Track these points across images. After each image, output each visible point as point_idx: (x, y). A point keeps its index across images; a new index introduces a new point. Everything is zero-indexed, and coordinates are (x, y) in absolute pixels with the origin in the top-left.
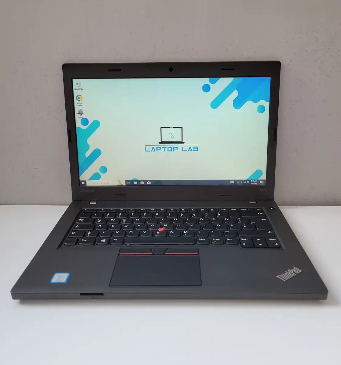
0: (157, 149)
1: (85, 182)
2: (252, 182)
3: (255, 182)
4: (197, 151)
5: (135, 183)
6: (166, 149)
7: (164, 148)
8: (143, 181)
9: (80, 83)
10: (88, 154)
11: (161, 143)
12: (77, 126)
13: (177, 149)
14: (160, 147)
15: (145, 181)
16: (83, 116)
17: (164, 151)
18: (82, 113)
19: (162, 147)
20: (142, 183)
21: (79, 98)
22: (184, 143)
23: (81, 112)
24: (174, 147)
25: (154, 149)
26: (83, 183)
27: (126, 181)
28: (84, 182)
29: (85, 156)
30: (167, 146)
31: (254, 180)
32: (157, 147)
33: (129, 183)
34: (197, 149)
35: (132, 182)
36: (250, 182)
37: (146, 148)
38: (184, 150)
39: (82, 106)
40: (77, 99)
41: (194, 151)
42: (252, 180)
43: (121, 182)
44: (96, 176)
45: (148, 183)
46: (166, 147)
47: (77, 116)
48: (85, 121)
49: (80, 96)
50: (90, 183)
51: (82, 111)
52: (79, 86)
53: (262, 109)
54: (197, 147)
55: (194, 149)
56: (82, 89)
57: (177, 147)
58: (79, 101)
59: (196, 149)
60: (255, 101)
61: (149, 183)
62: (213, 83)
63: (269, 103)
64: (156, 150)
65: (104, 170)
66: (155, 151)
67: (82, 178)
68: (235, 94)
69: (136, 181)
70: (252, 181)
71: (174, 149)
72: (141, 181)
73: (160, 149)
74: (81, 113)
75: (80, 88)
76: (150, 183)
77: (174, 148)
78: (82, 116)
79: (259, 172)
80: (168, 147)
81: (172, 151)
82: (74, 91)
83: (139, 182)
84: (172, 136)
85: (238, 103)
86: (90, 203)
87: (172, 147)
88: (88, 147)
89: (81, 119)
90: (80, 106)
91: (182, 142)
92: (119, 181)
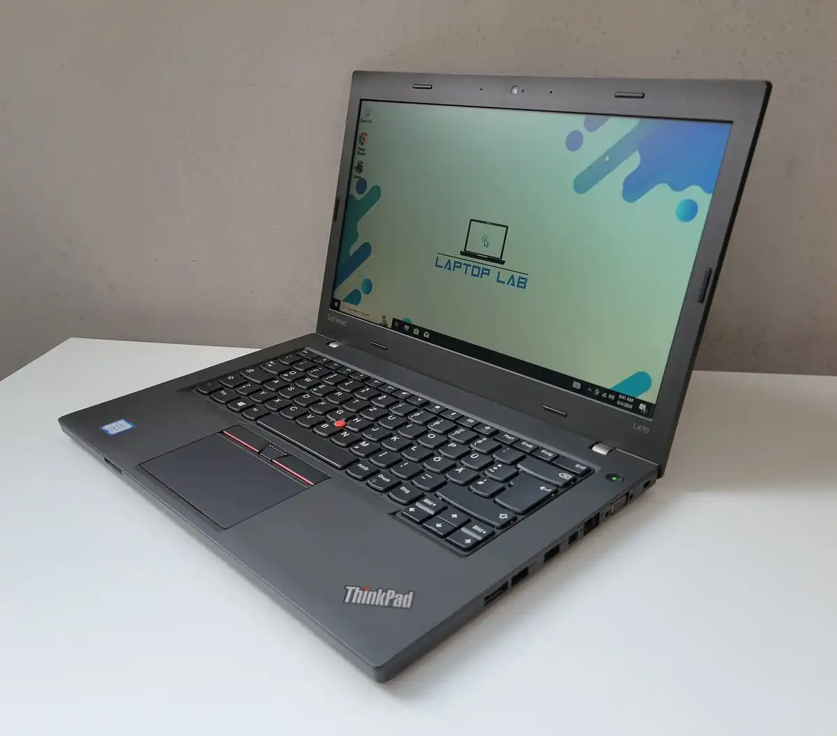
0: (455, 266)
1: (340, 302)
2: (621, 400)
3: (627, 402)
5: (407, 328)
6: (470, 269)
7: (467, 265)
8: (419, 328)
9: (370, 110)
10: (353, 249)
11: (465, 253)
12: (350, 192)
13: (488, 274)
14: (461, 263)
15: (423, 330)
16: (362, 175)
17: (466, 272)
18: (361, 168)
19: (464, 264)
20: (417, 332)
21: (363, 139)
22: (503, 263)
23: (361, 166)
24: (483, 269)
25: (450, 266)
27: (394, 320)
28: (337, 303)
29: (349, 254)
30: (472, 264)
31: (627, 396)
32: (455, 262)
33: (397, 324)
34: (525, 283)
35: (402, 324)
36: (617, 399)
37: (438, 258)
38: (499, 280)
40: (360, 140)
41: (518, 286)
42: (623, 395)
44: (355, 297)
45: (425, 335)
46: (470, 266)
47: (354, 173)
48: (362, 186)
50: (345, 307)
52: (368, 115)
54: (526, 279)
55: (519, 282)
56: (370, 122)
57: (489, 270)
58: (362, 144)
59: (522, 283)
60: (677, 187)
63: (710, 196)
64: (452, 268)
65: (368, 287)
66: (449, 269)
67: (337, 294)
68: (633, 162)
69: (408, 324)
70: (620, 397)
71: (482, 273)
72: (416, 327)
73: (460, 267)
74: (359, 168)
75: (368, 118)
76: (428, 336)
77: (484, 271)
79: (642, 379)
80: (474, 267)
81: (478, 276)
82: (361, 123)
83: (412, 327)
84: (486, 243)
85: (634, 188)
86: (330, 345)
87: (479, 268)
88: (356, 236)
89: (357, 180)
90: (361, 153)
91: (500, 261)
92: (384, 317)
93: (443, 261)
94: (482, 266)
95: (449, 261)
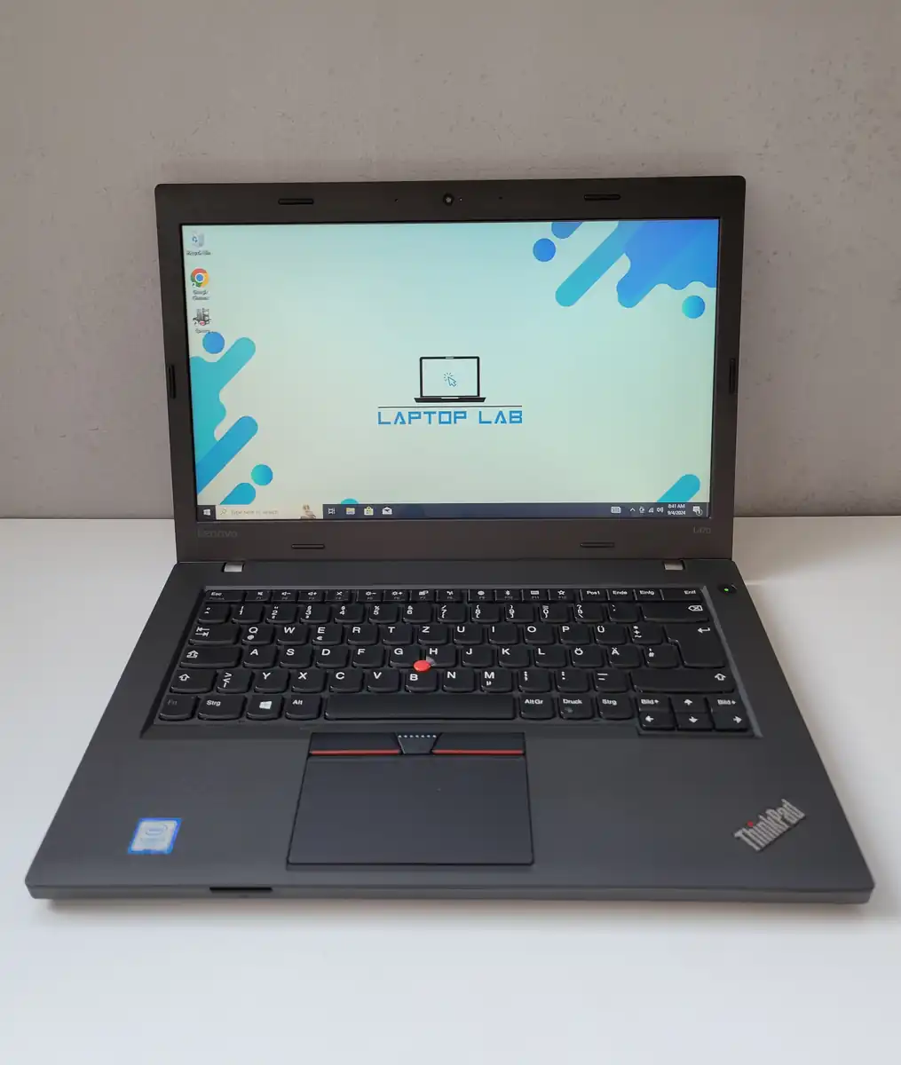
0: (410, 418)
1: (213, 508)
2: (671, 509)
3: (679, 509)
4: (521, 422)
5: (350, 511)
6: (435, 418)
7: (430, 413)
8: (372, 506)
9: (202, 237)
10: (221, 431)
11: (422, 399)
12: (192, 354)
13: (465, 417)
14: (419, 413)
15: (378, 508)
16: (210, 327)
17: (430, 423)
18: (207, 318)
19: (425, 413)
20: (369, 512)
21: (200, 278)
22: (483, 400)
23: (205, 316)
24: (456, 413)
25: (402, 419)
26: (207, 512)
27: (326, 507)
28: (209, 510)
29: (214, 439)
30: (438, 410)
31: (677, 504)
32: (410, 413)
33: (332, 511)
34: (520, 417)
35: (341, 508)
36: (666, 509)
37: (379, 413)
38: (483, 420)
39: (205, 299)
40: (193, 280)
41: (511, 422)
42: (672, 504)
43: (311, 510)
44: (242, 494)
45: (384, 512)
46: (435, 413)
47: (192, 326)
48: (214, 342)
49: (204, 272)
50: (225, 513)
51: (206, 313)
52: (201, 245)
53: (697, 307)
54: (520, 412)
55: (511, 417)
56: (209, 254)
57: (465, 413)
58: (199, 285)
59: (516, 417)
60: (679, 284)
61: (387, 512)
62: (563, 235)
63: (714, 290)
64: (406, 419)
65: (265, 475)
66: (403, 422)
67: (203, 498)
68: (622, 266)
69: (350, 506)
70: (670, 506)
71: (456, 418)
72: (365, 506)
73: (419, 417)
74: (203, 319)
75: (201, 249)
76: (390, 512)
77: (458, 415)
78: (207, 327)
79: (689, 482)
80: (441, 413)
81: (450, 422)
82: (186, 257)
83: (360, 508)
84: (452, 382)
85: (630, 292)
86: (227, 569)
87: (450, 413)
88: (221, 412)
89: (202, 335)
90: (200, 299)
91: (478, 399)
92: (306, 508)
93: (389, 415)
94: (452, 410)
95: (400, 414)
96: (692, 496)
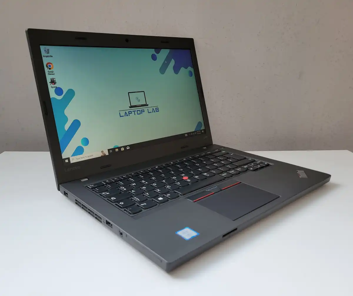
0: (129, 114)
1: (69, 159)
2: (198, 133)
4: (159, 111)
5: (117, 150)
6: (136, 112)
7: (134, 111)
8: (123, 147)
9: (48, 50)
10: (67, 126)
11: (131, 107)
12: (51, 97)
13: (144, 112)
14: (131, 112)
15: (125, 147)
16: (57, 85)
17: (135, 115)
18: (55, 82)
19: (133, 111)
20: (123, 149)
21: (50, 66)
22: (148, 105)
23: (54, 81)
24: (141, 110)
26: (67, 161)
27: (109, 150)
28: (67, 160)
29: (65, 129)
30: (136, 110)
31: (199, 131)
32: (129, 112)
33: (111, 151)
34: (158, 110)
35: (114, 149)
36: (197, 133)
37: (120, 113)
38: (149, 112)
39: (53, 74)
40: (47, 67)
42: (197, 131)
44: (79, 151)
45: (127, 148)
46: (136, 111)
47: (50, 85)
48: (59, 91)
49: (51, 64)
50: (74, 160)
51: (54, 80)
52: (48, 53)
53: (191, 74)
54: (158, 108)
55: (156, 110)
56: (52, 57)
57: (144, 110)
58: (50, 69)
59: (157, 110)
60: (186, 68)
61: (128, 148)
62: (158, 53)
64: (128, 115)
65: (86, 141)
66: (127, 115)
67: (64, 155)
68: (172, 63)
69: (116, 148)
71: (142, 112)
72: (121, 147)
73: (131, 113)
74: (53, 82)
75: (49, 55)
76: (129, 148)
77: (142, 111)
78: (55, 86)
79: (200, 124)
80: (137, 111)
81: (140, 114)
82: (44, 59)
83: (119, 148)
84: (138, 100)
85: (176, 70)
88: (66, 119)
89: (54, 89)
90: (51, 74)
91: (146, 105)
92: (102, 152)
93: (123, 114)
94: (140, 109)
95: (126, 113)
96: (201, 128)
